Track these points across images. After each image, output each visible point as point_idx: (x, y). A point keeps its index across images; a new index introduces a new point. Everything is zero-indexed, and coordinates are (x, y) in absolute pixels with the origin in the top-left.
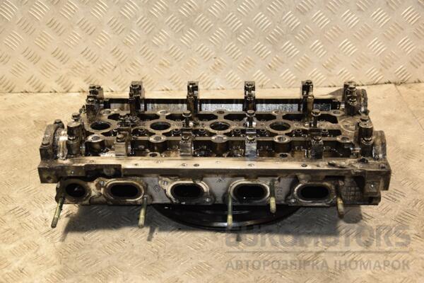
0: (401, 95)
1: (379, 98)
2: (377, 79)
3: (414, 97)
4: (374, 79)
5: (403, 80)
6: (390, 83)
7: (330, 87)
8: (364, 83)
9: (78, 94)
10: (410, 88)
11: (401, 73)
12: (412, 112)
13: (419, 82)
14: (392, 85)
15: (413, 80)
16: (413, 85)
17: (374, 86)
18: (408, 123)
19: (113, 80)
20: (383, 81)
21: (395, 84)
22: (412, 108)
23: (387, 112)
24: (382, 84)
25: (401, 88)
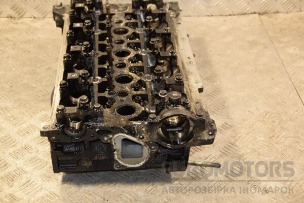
0: (263, 23)
1: (245, 26)
2: (245, 9)
3: (273, 25)
4: (243, 10)
5: (266, 11)
6: (255, 13)
7: (208, 16)
8: (235, 13)
9: (7, 19)
10: (270, 17)
11: (264, 5)
12: (270, 38)
13: (278, 12)
14: (257, 15)
15: (273, 11)
16: (273, 15)
17: (242, 16)
18: (266, 47)
19: (35, 8)
20: (250, 12)
21: (260, 14)
22: (270, 34)
23: (251, 38)
24: (249, 14)
25: (264, 17)
